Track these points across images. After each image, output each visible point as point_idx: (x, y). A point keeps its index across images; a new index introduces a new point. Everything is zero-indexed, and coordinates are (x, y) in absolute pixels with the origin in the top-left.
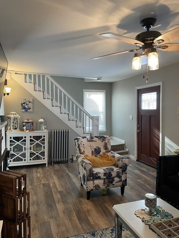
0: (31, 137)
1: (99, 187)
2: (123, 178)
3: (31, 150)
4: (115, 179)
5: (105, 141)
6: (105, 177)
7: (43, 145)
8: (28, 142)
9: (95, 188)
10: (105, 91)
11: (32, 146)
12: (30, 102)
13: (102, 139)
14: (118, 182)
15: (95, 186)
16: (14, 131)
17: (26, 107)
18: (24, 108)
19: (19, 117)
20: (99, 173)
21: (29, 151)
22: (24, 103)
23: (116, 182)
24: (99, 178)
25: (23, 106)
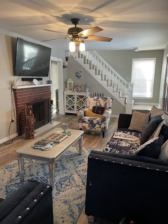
0: (77, 96)
1: (86, 128)
2: (103, 126)
3: (77, 104)
4: (96, 125)
5: (106, 101)
6: (89, 122)
7: (84, 102)
8: (76, 99)
9: (83, 128)
10: (155, 59)
11: (78, 102)
12: (81, 72)
13: (104, 100)
14: (99, 128)
15: (83, 127)
16: (69, 91)
17: (79, 75)
18: (77, 76)
19: (73, 82)
20: (85, 119)
21: (76, 104)
22: (77, 73)
23: (97, 128)
24: (85, 122)
25: (76, 75)
